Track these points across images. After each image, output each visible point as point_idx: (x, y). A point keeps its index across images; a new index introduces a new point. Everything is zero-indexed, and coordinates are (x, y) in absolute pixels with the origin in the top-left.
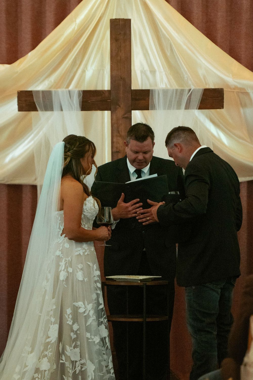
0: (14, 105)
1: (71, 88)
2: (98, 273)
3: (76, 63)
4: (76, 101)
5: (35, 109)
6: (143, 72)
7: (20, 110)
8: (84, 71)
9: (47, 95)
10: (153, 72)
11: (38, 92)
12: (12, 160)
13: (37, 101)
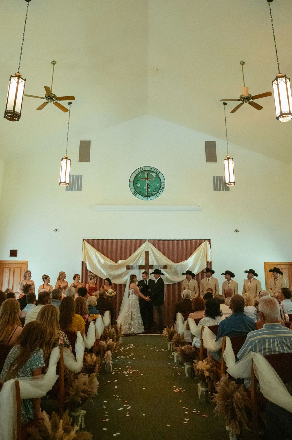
0: (125, 268)
1: (137, 265)
2: (138, 303)
3: (138, 260)
4: (138, 267)
5: (130, 269)
6: (151, 262)
7: (127, 269)
8: (139, 262)
9: (132, 266)
10: (153, 262)
11: (130, 266)
12: (125, 279)
13: (130, 267)
